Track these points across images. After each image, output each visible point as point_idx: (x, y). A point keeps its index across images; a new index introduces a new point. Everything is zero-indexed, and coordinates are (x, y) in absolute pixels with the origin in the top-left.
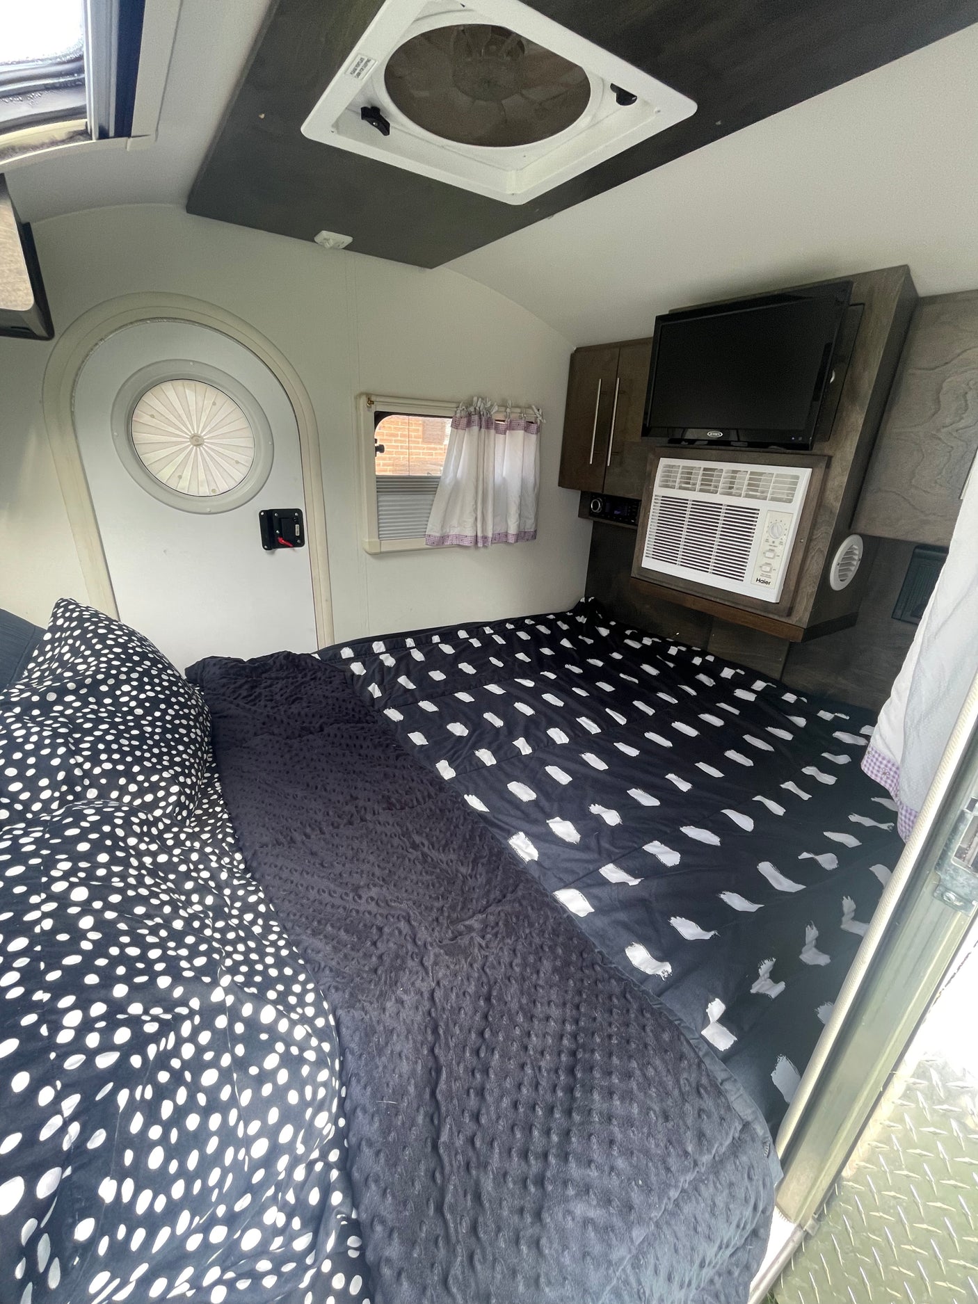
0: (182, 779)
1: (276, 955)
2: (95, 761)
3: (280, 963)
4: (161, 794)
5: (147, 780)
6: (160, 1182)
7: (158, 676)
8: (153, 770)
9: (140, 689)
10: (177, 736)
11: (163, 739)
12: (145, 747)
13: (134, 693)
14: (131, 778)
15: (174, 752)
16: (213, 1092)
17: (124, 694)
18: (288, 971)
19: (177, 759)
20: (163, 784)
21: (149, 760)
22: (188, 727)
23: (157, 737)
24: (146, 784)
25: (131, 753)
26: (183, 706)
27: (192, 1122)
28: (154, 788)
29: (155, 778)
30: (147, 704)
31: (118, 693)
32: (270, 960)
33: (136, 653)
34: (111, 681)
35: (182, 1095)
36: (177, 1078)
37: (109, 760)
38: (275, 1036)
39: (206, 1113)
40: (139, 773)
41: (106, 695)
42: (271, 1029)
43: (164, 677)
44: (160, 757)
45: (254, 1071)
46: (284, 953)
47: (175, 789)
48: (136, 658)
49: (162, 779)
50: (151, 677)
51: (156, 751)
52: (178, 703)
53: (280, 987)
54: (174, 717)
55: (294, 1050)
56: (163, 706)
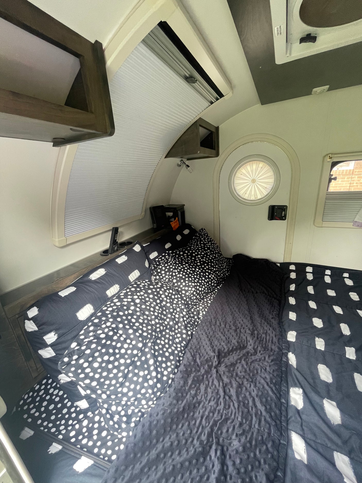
0: (198, 287)
1: (173, 351)
2: (179, 273)
3: (172, 353)
4: (190, 289)
5: (188, 283)
6: (94, 370)
7: (209, 255)
8: (191, 281)
9: (202, 258)
10: (204, 275)
11: (200, 274)
12: (193, 274)
13: (200, 258)
14: (185, 281)
15: (201, 279)
16: (120, 365)
17: (198, 258)
18: (172, 358)
19: (200, 281)
20: (191, 286)
21: (192, 278)
22: (210, 274)
23: (198, 273)
24: (187, 285)
25: (188, 275)
26: (212, 266)
27: (110, 366)
28: (189, 286)
29: (190, 284)
30: (202, 263)
31: (197, 257)
32: (170, 350)
33: (207, 247)
34: (196, 253)
35: (112, 359)
36: (114, 354)
37: (182, 274)
38: (148, 369)
39: (114, 367)
40: (187, 281)
41: (194, 257)
42: (149, 366)
43: (211, 256)
44: (195, 279)
45: (136, 371)
46: (176, 352)
47: (193, 289)
48: (206, 249)
49: (192, 285)
50: (207, 255)
51: (195, 276)
52: (211, 265)
53: (164, 359)
54: (207, 269)
55: (149, 377)
56: (206, 265)
